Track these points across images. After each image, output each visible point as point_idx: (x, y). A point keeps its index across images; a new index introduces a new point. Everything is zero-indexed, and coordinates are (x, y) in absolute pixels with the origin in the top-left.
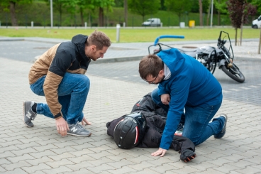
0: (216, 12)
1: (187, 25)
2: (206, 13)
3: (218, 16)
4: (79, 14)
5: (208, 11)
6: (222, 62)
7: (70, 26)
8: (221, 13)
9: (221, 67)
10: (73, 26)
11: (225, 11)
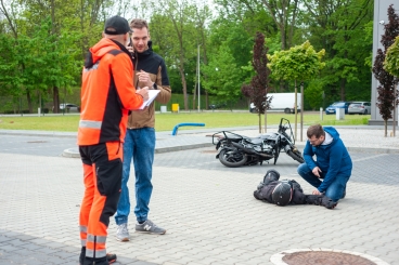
0: (203, 92)
1: (170, 109)
2: (191, 93)
3: (206, 97)
4: (26, 97)
5: (194, 91)
6: (288, 147)
7: (12, 113)
8: (210, 94)
9: (288, 152)
10: (17, 113)
11: (214, 91)
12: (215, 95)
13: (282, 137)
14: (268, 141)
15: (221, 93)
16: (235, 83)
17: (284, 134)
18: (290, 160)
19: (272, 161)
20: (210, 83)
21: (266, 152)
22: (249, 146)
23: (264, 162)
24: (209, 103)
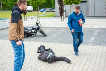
9: (40, 32)
12: (7, 6)
13: (38, 27)
14: (33, 29)
15: (8, 6)
16: (13, 3)
17: (38, 26)
18: (40, 34)
19: (35, 35)
20: (5, 3)
21: (33, 33)
22: (27, 31)
23: (32, 36)
24: (5, 9)
